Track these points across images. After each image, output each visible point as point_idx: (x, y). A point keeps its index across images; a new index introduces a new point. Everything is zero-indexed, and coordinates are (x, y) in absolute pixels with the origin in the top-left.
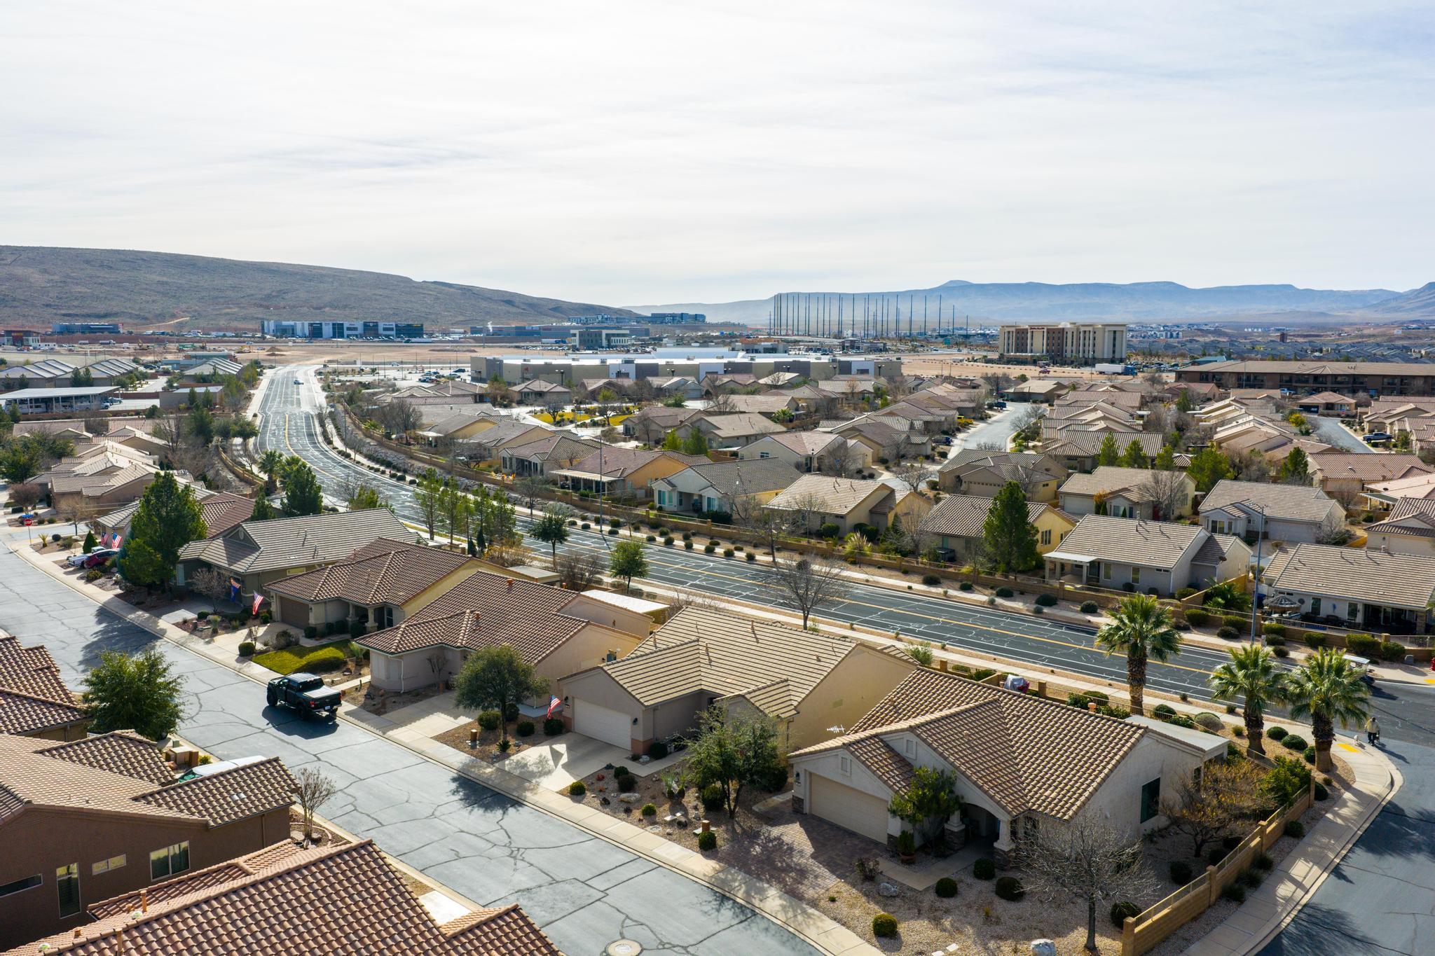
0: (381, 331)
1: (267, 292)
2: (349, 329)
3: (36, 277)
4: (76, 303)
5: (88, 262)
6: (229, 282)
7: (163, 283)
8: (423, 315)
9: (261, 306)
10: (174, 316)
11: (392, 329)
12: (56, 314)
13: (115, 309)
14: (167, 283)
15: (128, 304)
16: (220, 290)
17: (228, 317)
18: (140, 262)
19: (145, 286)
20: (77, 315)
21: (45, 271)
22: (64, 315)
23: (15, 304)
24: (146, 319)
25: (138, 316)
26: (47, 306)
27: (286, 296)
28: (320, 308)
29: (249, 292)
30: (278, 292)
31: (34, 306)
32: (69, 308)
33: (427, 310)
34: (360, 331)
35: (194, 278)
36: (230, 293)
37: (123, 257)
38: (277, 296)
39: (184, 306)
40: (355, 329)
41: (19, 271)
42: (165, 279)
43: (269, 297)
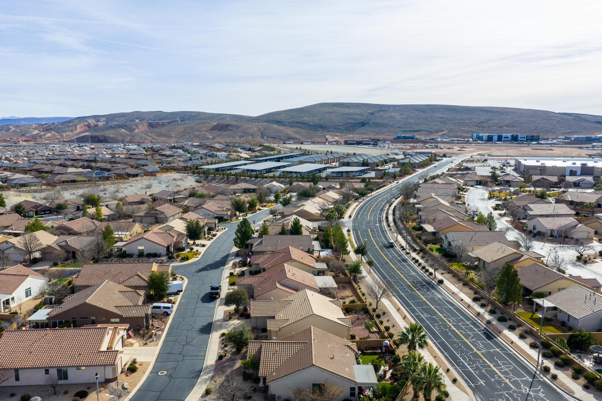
0: (519, 138)
1: (482, 120)
2: (504, 138)
3: (397, 116)
4: (409, 126)
5: (417, 110)
6: (468, 116)
7: (441, 118)
8: (549, 129)
9: (478, 126)
10: (442, 131)
11: (524, 138)
12: (401, 131)
13: (422, 128)
14: (443, 117)
15: (427, 126)
16: (463, 120)
17: (461, 131)
18: (436, 109)
19: (435, 119)
20: (408, 131)
21: (402, 114)
22: (403, 131)
23: (389, 127)
24: (431, 132)
25: (428, 131)
26: (399, 127)
27: (489, 122)
28: (501, 127)
29: (474, 120)
30: (487, 120)
31: (394, 128)
32: (406, 128)
33: (552, 127)
34: (510, 138)
35: (454, 115)
36: (467, 121)
37: (430, 108)
38: (485, 122)
39: (447, 127)
40: (508, 138)
41: (393, 114)
42: (443, 116)
43: (482, 122)
